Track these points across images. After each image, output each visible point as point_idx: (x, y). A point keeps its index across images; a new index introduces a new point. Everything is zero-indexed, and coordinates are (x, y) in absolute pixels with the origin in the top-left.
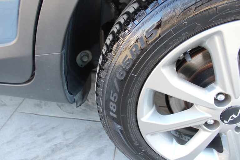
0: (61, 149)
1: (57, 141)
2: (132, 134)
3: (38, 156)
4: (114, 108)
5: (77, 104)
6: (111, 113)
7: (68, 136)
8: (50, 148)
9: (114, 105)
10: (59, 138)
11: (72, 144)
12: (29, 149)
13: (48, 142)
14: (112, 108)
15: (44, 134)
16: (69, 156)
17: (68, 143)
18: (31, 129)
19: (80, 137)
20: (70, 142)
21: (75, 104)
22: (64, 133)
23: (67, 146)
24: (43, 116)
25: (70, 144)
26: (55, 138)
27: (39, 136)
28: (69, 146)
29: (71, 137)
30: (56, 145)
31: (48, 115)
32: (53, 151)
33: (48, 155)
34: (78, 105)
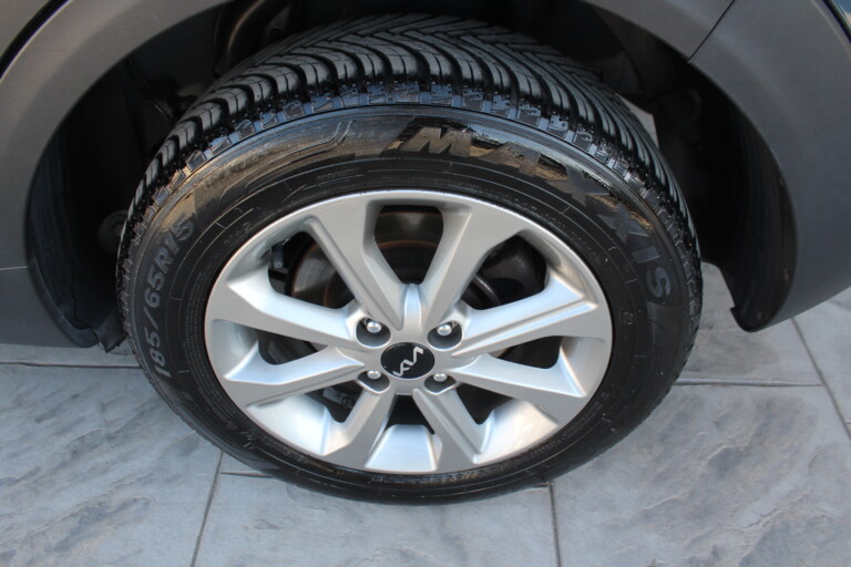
0: (95, 447)
1: (86, 429)
2: (215, 406)
3: (38, 469)
4: (160, 358)
5: (105, 345)
6: (158, 369)
7: (111, 415)
8: (68, 446)
9: (158, 353)
10: (90, 420)
11: (121, 434)
12: (13, 455)
13: (62, 432)
14: (157, 360)
15: (53, 413)
16: (114, 463)
17: (112, 430)
18: (19, 403)
19: (142, 414)
20: (118, 428)
21: (101, 344)
22: (104, 408)
23: (110, 438)
24: (48, 369)
25: (118, 432)
26: (81, 420)
27: (39, 420)
28: (113, 438)
29: (120, 415)
30: (81, 439)
31: (61, 363)
32: (76, 454)
33: (63, 465)
34: (109, 347)
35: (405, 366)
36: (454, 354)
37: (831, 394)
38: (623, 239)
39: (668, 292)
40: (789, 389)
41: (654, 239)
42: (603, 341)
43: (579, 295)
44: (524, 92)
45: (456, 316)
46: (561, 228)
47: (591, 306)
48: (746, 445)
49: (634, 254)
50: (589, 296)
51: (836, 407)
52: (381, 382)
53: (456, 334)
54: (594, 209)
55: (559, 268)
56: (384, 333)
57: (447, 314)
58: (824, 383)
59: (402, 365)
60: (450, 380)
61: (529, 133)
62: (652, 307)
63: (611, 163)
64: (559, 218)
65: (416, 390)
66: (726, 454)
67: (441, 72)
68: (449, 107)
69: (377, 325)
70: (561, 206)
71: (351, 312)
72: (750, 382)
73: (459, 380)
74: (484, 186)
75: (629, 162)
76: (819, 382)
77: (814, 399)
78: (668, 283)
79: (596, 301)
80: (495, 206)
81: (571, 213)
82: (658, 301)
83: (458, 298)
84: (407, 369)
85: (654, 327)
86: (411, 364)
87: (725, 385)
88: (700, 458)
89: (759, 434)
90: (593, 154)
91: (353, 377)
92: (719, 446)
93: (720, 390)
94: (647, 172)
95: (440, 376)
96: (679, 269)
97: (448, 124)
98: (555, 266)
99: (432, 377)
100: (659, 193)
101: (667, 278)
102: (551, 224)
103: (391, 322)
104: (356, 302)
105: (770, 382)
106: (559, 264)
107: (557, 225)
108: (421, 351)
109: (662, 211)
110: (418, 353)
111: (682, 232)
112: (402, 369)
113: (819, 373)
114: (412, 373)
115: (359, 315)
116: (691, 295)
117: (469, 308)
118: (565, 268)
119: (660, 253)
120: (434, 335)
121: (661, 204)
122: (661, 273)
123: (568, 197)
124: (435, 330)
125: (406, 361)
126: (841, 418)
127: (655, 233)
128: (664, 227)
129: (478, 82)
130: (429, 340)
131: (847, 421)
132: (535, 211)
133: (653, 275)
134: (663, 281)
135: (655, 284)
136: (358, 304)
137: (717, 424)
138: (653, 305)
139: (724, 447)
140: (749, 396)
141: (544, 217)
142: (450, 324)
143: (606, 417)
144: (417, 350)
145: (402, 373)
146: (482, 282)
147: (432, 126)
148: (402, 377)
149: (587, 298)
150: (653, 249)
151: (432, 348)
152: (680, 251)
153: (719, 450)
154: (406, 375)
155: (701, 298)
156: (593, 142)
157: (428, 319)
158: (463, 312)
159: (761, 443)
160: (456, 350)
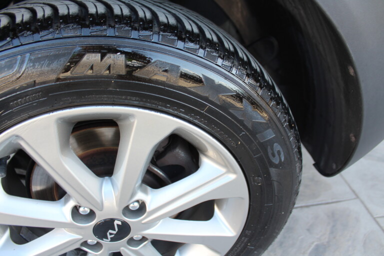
35: (111, 234)
36: (143, 222)
37: (362, 202)
38: (249, 126)
39: (283, 159)
40: (341, 203)
41: (271, 123)
42: (242, 198)
43: (224, 170)
44: (163, 22)
45: (140, 196)
46: (204, 124)
47: (232, 177)
48: (327, 240)
49: (257, 136)
50: (230, 170)
51: (367, 209)
52: (98, 246)
53: (142, 208)
54: (225, 107)
55: (206, 153)
56: (92, 214)
57: (133, 195)
58: (357, 197)
59: (108, 234)
60: (144, 239)
61: (170, 51)
62: (273, 171)
63: (234, 71)
64: (202, 115)
65: (122, 248)
66: (317, 248)
67: (97, 12)
68: (105, 36)
69: (86, 209)
70: (202, 106)
71: (66, 202)
72: (320, 203)
73: (150, 238)
74: (142, 97)
75: (246, 69)
76: (354, 196)
77: (354, 207)
78: (282, 154)
79: (235, 172)
80: (153, 113)
81: (210, 111)
82: (276, 166)
83: (140, 182)
84: (113, 236)
85: (275, 184)
86: (114, 232)
87: (307, 206)
88: (304, 253)
89: (332, 232)
90: (220, 65)
91: (77, 246)
92: (313, 243)
93: (306, 210)
94: (259, 76)
95: (137, 237)
96: (288, 143)
97: (105, 49)
98: (204, 152)
99: (132, 238)
100: (269, 90)
101: (281, 150)
102: (196, 121)
103: (94, 206)
104: (69, 195)
105: (330, 201)
106: (207, 150)
107: (201, 122)
108: (120, 223)
109: (273, 103)
110: (118, 225)
111: (287, 118)
112: (109, 237)
113: (354, 191)
114: (116, 238)
115: (71, 204)
116: (296, 159)
117: (149, 188)
118: (211, 152)
119: (275, 134)
120: (127, 210)
121: (272, 99)
122: (277, 147)
123: (206, 99)
124: (127, 207)
125: (110, 231)
126: (372, 215)
127: (270, 119)
128: (276, 115)
129: (126, 17)
130: (124, 214)
131: (375, 216)
132: (183, 113)
133: (272, 149)
134: (279, 152)
135: (274, 155)
136: (69, 197)
137: (308, 230)
138: (274, 169)
139: (315, 243)
140: (322, 210)
141: (191, 116)
142: (138, 201)
143: (250, 246)
144: (116, 222)
145: (109, 239)
146: (156, 169)
147: (93, 52)
148: (110, 241)
149: (229, 172)
150: (270, 131)
151: (128, 220)
152: (287, 130)
153: (313, 246)
154: (112, 240)
155: (301, 161)
156: (219, 57)
157: (120, 200)
158: (145, 192)
159: (334, 238)
160: (144, 219)
